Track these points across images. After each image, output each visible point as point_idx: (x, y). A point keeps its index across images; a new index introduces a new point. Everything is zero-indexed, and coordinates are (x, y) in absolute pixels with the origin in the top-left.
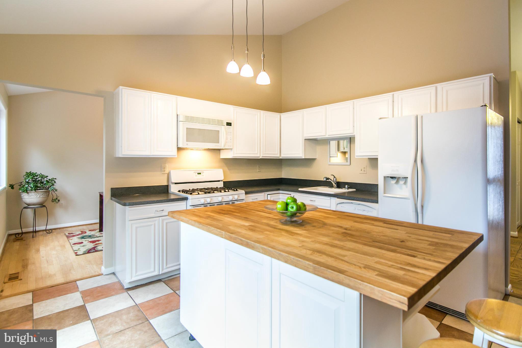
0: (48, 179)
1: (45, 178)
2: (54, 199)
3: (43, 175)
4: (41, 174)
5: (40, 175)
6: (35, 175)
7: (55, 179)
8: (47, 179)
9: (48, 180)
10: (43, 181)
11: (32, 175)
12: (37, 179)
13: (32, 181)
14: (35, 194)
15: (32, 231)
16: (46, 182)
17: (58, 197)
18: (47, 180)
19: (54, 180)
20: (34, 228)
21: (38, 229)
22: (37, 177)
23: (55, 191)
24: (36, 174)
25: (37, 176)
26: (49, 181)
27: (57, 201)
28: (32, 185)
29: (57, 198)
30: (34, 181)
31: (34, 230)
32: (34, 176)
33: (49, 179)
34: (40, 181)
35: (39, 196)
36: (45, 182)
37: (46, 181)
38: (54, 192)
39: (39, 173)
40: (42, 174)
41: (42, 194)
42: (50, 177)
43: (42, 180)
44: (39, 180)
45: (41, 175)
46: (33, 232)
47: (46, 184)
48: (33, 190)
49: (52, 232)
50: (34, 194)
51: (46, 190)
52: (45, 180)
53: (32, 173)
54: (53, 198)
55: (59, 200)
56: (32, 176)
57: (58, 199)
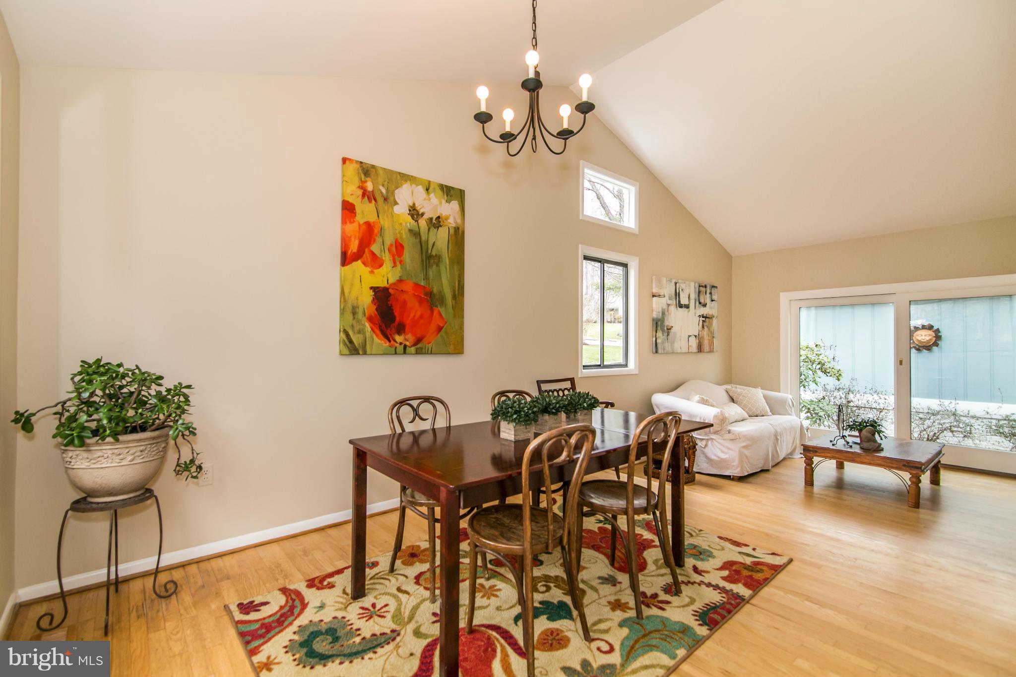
0: (163, 390)
1: (154, 386)
2: (182, 461)
3: (144, 373)
4: (137, 367)
5: (133, 374)
6: (115, 372)
7: (189, 387)
8: (159, 388)
9: (165, 393)
10: (146, 394)
11: (102, 374)
12: (121, 387)
13: (102, 397)
14: (116, 451)
15: (105, 579)
16: (155, 401)
17: (198, 454)
18: (159, 393)
19: (184, 390)
20: (113, 569)
21: (126, 569)
22: (124, 382)
23: (187, 433)
24: (121, 370)
25: (123, 377)
26: (167, 395)
27: (193, 469)
28: (104, 414)
29: (192, 461)
30: (110, 397)
31: (113, 576)
32: (113, 379)
33: (169, 390)
34: (135, 395)
35: (130, 458)
36: (153, 401)
37: (155, 396)
38: (183, 435)
39: (129, 365)
40: (143, 371)
41: (142, 448)
42: (169, 383)
43: (143, 393)
44: (132, 393)
45: (137, 371)
46: (107, 584)
47: (157, 409)
48: (109, 436)
49: (175, 592)
50: (110, 452)
51: (156, 433)
52: (153, 393)
53: (103, 366)
54: (179, 459)
55: (200, 468)
56: (105, 378)
57: (197, 463)
